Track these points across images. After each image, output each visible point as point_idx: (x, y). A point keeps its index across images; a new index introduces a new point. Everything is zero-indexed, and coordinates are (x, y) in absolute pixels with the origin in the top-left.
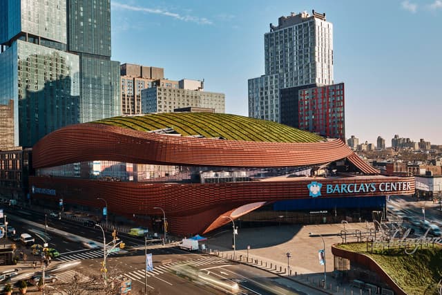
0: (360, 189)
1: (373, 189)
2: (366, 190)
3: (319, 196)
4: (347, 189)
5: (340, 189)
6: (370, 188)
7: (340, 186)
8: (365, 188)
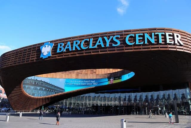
0: (98, 43)
1: (116, 43)
2: (105, 45)
3: (49, 57)
4: (79, 46)
5: (72, 47)
6: (112, 41)
7: (72, 44)
8: (105, 42)
